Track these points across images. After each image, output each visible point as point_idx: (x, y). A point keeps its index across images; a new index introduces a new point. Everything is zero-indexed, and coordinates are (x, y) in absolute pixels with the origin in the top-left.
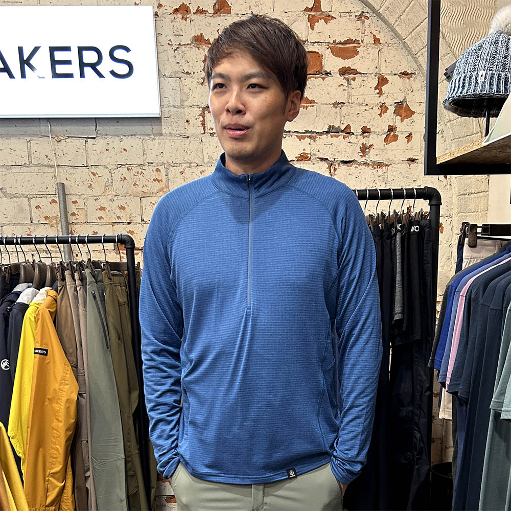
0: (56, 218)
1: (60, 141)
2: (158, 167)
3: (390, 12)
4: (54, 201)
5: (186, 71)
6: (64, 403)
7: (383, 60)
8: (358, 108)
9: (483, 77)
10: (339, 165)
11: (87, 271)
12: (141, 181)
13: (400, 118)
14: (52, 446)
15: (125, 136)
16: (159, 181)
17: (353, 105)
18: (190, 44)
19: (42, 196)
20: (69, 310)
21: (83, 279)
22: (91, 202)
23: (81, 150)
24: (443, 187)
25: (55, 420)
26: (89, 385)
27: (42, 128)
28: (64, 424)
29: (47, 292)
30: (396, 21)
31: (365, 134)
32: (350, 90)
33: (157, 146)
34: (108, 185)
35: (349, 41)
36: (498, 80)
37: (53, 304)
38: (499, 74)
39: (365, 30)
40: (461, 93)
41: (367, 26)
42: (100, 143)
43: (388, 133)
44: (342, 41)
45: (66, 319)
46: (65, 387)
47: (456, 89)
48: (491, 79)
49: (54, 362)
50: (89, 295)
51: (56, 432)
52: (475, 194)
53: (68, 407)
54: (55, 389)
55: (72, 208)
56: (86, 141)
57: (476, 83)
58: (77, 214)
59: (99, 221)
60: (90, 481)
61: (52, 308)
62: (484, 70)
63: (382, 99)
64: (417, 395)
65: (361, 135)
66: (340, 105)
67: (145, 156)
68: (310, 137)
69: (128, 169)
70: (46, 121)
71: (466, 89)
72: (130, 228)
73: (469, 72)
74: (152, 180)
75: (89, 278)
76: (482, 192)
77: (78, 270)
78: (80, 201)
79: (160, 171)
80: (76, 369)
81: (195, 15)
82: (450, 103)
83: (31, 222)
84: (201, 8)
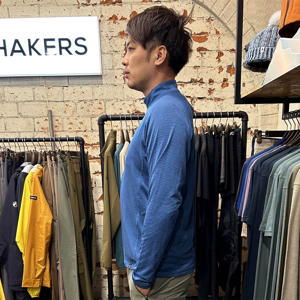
0: (47, 128)
1: (49, 88)
2: (100, 102)
3: (225, 17)
4: (46, 120)
5: (115, 51)
6: (45, 225)
7: (221, 43)
8: (207, 69)
9: (263, 50)
10: (196, 100)
11: (58, 156)
12: (91, 108)
13: (230, 74)
14: (39, 247)
15: (83, 85)
16: (101, 109)
17: (204, 67)
18: (118, 36)
19: (40, 117)
20: (49, 176)
21: (56, 160)
22: (65, 120)
23: (60, 93)
24: (253, 111)
25: (40, 234)
26: (59, 215)
27: (40, 81)
28: (45, 236)
29: (38, 166)
30: (228, 22)
31: (211, 83)
32: (203, 59)
33: (99, 91)
34: (75, 111)
35: (202, 33)
36: (271, 51)
37: (40, 173)
38: (272, 48)
39: (211, 27)
40: (251, 59)
41: (212, 25)
42: (70, 89)
43: (224, 82)
44: (199, 33)
45: (47, 181)
46: (45, 216)
47: (249, 57)
48: (267, 51)
49: (40, 203)
50: (59, 168)
51: (41, 240)
52: (270, 115)
53: (47, 227)
54: (40, 218)
55: (56, 123)
56: (63, 88)
57: (260, 53)
58: (58, 127)
59: (69, 130)
60: (59, 266)
61: (40, 175)
62: (264, 46)
63: (220, 64)
64: (233, 223)
65: (208, 84)
66: (197, 68)
67: (93, 96)
68: (181, 85)
69: (85, 103)
70: (42, 78)
71: (254, 57)
72: (85, 133)
73: (256, 48)
74: (97, 108)
75: (59, 160)
76: (274, 114)
77: (54, 155)
78: (60, 120)
79: (101, 104)
80: (52, 207)
81: (120, 21)
82: (247, 64)
83: (35, 131)
84: (123, 17)
